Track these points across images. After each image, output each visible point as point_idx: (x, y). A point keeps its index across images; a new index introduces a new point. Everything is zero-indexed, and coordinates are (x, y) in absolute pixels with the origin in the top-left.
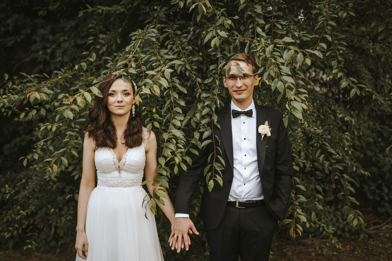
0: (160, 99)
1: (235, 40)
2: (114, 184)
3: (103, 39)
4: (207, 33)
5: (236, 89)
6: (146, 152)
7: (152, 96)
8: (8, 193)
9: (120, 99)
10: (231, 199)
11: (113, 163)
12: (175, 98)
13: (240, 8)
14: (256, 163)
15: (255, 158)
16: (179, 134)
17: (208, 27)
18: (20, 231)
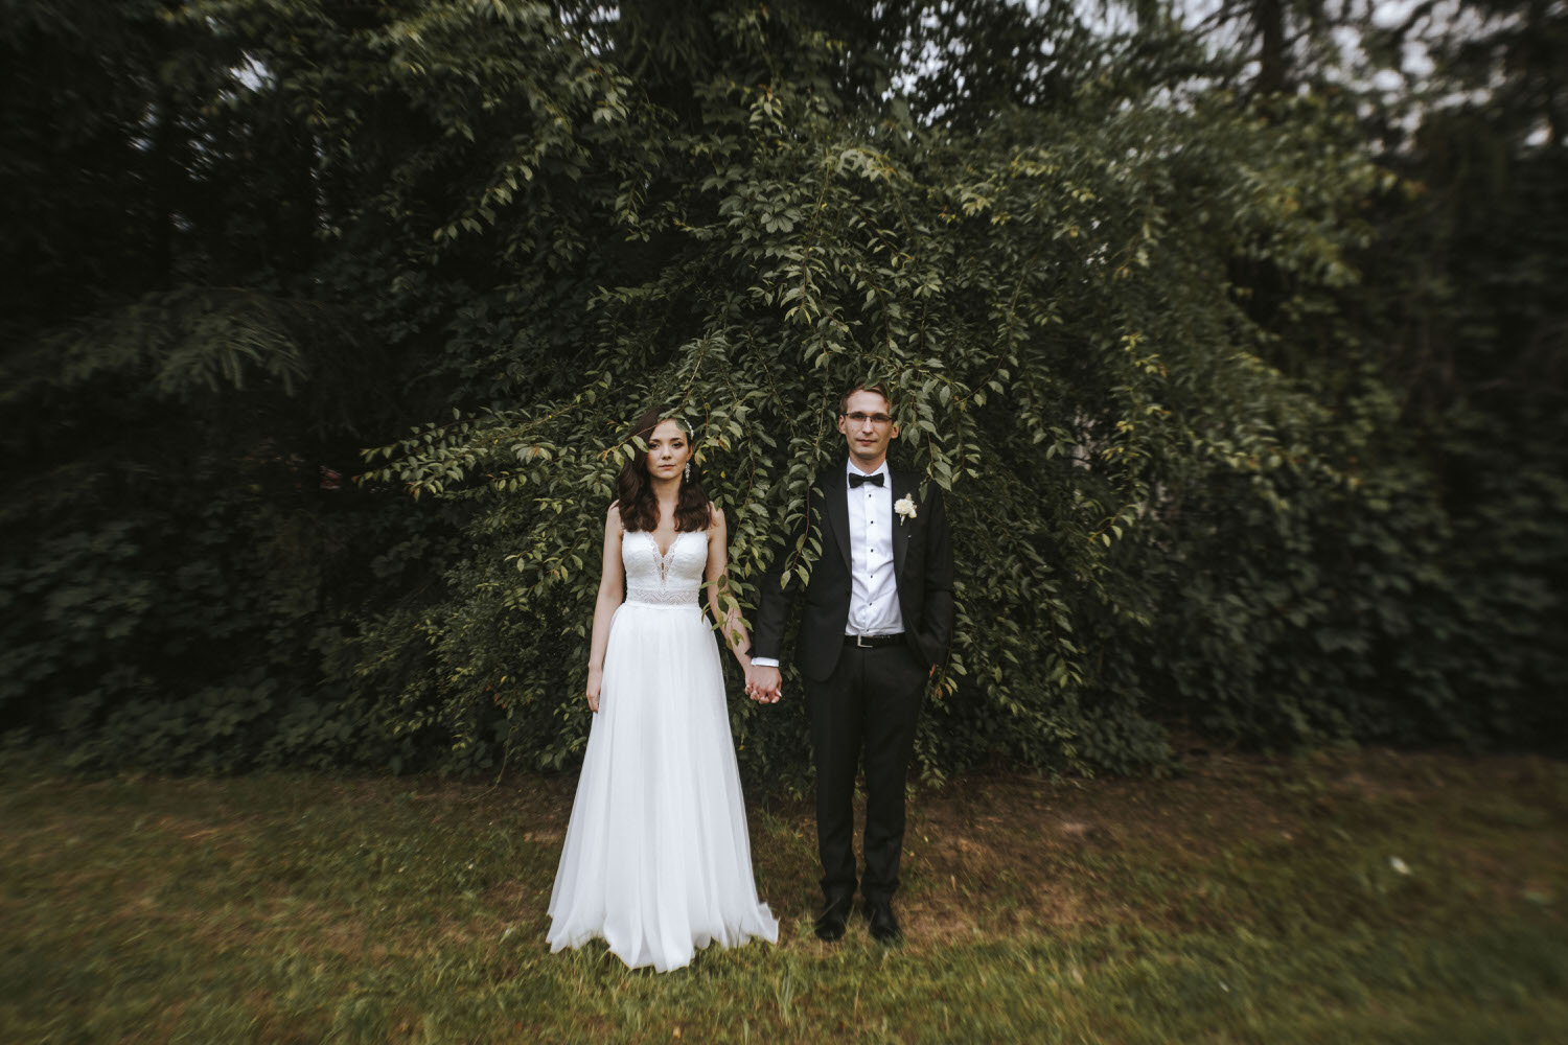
0: (733, 456)
1: (855, 356)
2: (653, 599)
3: (624, 346)
4: (810, 343)
5: (863, 437)
6: (709, 542)
7: (719, 451)
8: (433, 635)
9: (666, 454)
10: (849, 632)
11: (652, 559)
12: (756, 454)
13: (865, 306)
14: (892, 565)
15: (889, 556)
16: (761, 511)
18: (440, 719)
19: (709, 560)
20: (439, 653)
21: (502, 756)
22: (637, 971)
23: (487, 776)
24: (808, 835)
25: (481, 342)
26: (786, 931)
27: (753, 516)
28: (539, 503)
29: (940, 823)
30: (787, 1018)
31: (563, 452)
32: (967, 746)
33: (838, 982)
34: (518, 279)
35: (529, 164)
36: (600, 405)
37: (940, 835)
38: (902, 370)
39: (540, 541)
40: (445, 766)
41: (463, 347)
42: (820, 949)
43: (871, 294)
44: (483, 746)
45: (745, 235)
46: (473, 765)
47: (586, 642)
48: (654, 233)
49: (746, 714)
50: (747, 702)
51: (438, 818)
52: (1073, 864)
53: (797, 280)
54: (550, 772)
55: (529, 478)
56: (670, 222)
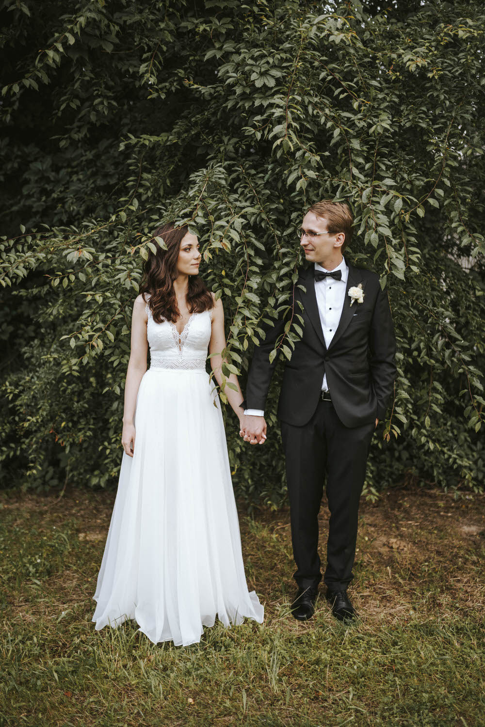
0: (232, 257)
1: (326, 181)
2: (173, 365)
3: (147, 180)
4: (290, 172)
6: (212, 322)
7: (222, 251)
8: (11, 393)
11: (172, 337)
12: (249, 255)
13: (333, 141)
16: (255, 299)
17: (292, 166)
18: (18, 453)
19: (212, 338)
20: (17, 406)
21: (65, 477)
22: (160, 645)
23: (55, 491)
24: (281, 535)
25: (46, 186)
26: (270, 612)
27: (248, 303)
28: (86, 296)
29: (375, 526)
30: (274, 685)
31: (102, 257)
32: (388, 469)
33: (313, 656)
34: (68, 131)
35: (71, 31)
36: (129, 223)
37: (375, 535)
38: (362, 189)
39: (87, 325)
40: (25, 484)
41: (34, 190)
42: (296, 628)
43: (337, 132)
44: (51, 470)
45: (238, 90)
46: (44, 483)
47: (121, 398)
48: (169, 93)
49: (238, 450)
50: (239, 441)
51: (19, 522)
52: (475, 558)
53: (280, 120)
54: (98, 488)
55: (77, 278)
56: (181, 84)
